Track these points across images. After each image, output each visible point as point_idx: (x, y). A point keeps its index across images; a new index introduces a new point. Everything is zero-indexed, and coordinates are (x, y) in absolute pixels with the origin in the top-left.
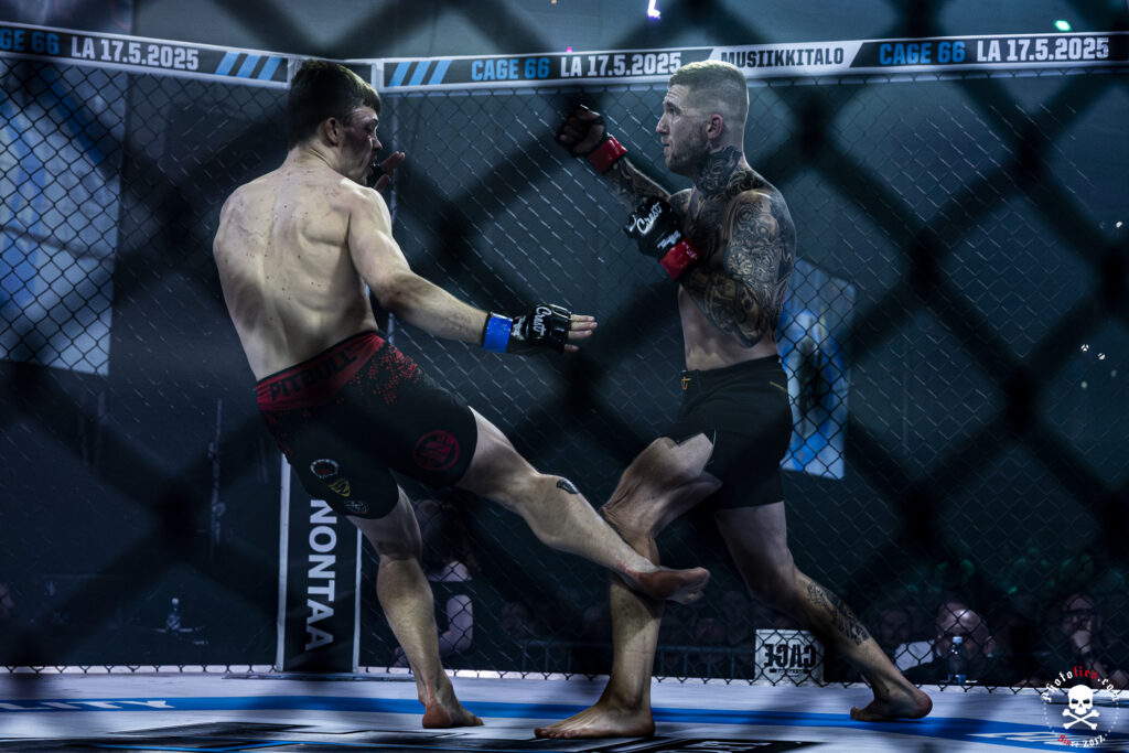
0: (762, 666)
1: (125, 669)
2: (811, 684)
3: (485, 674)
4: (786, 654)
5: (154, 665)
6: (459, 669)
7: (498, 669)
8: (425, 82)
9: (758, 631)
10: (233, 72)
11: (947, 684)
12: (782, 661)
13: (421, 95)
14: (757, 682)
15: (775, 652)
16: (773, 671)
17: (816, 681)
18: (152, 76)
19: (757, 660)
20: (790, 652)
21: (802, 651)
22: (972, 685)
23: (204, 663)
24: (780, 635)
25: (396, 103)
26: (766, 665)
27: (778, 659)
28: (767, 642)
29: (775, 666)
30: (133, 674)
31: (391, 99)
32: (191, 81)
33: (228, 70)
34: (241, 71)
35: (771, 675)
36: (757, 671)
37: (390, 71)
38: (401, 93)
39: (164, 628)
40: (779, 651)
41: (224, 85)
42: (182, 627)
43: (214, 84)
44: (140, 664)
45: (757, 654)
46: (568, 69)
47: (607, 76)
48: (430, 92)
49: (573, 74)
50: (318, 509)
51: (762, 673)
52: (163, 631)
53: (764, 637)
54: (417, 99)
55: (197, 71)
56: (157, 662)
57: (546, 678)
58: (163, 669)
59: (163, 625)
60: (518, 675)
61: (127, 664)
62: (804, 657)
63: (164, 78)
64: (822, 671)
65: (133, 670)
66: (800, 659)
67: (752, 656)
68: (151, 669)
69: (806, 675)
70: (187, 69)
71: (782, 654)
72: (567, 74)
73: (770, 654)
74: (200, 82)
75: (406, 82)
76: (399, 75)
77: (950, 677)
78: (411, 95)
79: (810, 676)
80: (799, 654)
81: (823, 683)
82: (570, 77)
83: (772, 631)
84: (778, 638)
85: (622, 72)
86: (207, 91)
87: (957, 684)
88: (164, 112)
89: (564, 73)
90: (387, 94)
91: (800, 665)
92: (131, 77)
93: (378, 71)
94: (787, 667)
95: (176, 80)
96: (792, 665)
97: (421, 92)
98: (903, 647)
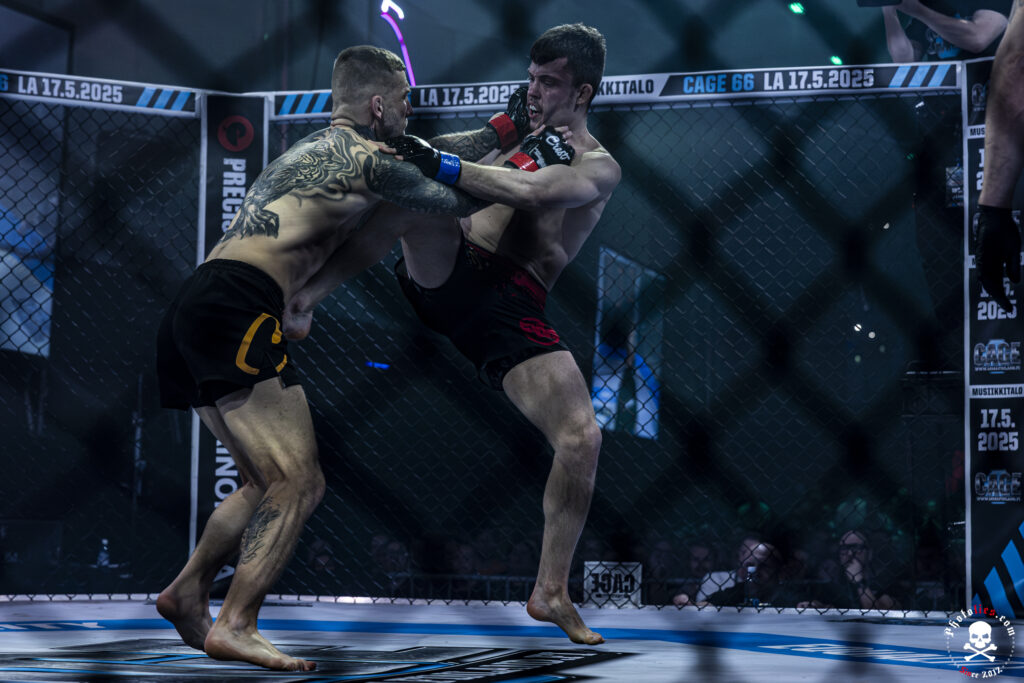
0: (590, 592)
1: (64, 597)
2: (630, 606)
3: (360, 600)
4: (609, 581)
5: (88, 593)
6: (340, 596)
7: (371, 596)
8: (309, 110)
9: (586, 563)
10: (151, 104)
11: (743, 606)
12: (606, 588)
13: (306, 122)
14: (586, 605)
15: (600, 580)
16: (599, 596)
17: (635, 604)
18: (84, 109)
19: (585, 587)
20: (613, 581)
21: (623, 580)
22: (764, 607)
23: (129, 592)
24: (604, 566)
25: (284, 130)
26: (593, 591)
27: (603, 586)
28: (595, 572)
29: (601, 592)
30: (70, 601)
31: (281, 126)
32: (116, 112)
33: (147, 102)
34: (157, 103)
35: (597, 600)
36: (586, 596)
37: (280, 101)
38: (288, 120)
39: (96, 564)
40: (603, 579)
41: (143, 115)
42: (111, 563)
43: (135, 114)
44: (76, 593)
45: (585, 583)
46: (427, 99)
47: (458, 104)
48: (313, 119)
49: (430, 104)
50: (222, 464)
51: (590, 598)
52: (95, 566)
53: (591, 568)
54: (302, 125)
55: (122, 103)
56: (89, 591)
57: (411, 603)
58: (95, 597)
59: (95, 561)
60: (388, 600)
61: (66, 593)
62: (624, 584)
63: (94, 110)
64: (639, 596)
65: (70, 598)
66: (621, 586)
67: (582, 584)
68: (85, 597)
69: (626, 600)
70: (112, 102)
71: (606, 582)
72: (425, 104)
73: (596, 582)
74: (123, 113)
75: (293, 110)
76: (287, 105)
77: (746, 600)
78: (297, 122)
79: (630, 600)
80: (621, 583)
81: (640, 606)
82: (428, 106)
83: (597, 563)
84: (602, 569)
85: (470, 101)
86: (129, 120)
87: (752, 606)
88: (94, 137)
89: (423, 103)
90: (278, 121)
91: (621, 591)
92: (68, 109)
93: (269, 102)
94: (611, 592)
95: (104, 111)
96: (615, 591)
97: (306, 119)
98: (708, 576)
